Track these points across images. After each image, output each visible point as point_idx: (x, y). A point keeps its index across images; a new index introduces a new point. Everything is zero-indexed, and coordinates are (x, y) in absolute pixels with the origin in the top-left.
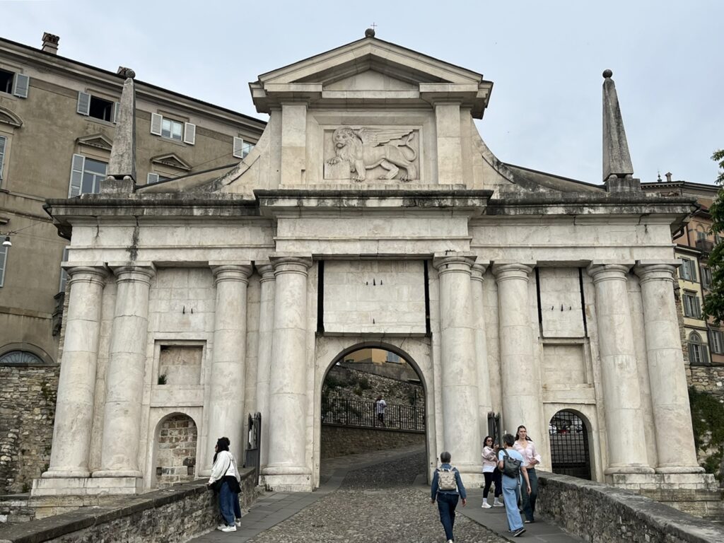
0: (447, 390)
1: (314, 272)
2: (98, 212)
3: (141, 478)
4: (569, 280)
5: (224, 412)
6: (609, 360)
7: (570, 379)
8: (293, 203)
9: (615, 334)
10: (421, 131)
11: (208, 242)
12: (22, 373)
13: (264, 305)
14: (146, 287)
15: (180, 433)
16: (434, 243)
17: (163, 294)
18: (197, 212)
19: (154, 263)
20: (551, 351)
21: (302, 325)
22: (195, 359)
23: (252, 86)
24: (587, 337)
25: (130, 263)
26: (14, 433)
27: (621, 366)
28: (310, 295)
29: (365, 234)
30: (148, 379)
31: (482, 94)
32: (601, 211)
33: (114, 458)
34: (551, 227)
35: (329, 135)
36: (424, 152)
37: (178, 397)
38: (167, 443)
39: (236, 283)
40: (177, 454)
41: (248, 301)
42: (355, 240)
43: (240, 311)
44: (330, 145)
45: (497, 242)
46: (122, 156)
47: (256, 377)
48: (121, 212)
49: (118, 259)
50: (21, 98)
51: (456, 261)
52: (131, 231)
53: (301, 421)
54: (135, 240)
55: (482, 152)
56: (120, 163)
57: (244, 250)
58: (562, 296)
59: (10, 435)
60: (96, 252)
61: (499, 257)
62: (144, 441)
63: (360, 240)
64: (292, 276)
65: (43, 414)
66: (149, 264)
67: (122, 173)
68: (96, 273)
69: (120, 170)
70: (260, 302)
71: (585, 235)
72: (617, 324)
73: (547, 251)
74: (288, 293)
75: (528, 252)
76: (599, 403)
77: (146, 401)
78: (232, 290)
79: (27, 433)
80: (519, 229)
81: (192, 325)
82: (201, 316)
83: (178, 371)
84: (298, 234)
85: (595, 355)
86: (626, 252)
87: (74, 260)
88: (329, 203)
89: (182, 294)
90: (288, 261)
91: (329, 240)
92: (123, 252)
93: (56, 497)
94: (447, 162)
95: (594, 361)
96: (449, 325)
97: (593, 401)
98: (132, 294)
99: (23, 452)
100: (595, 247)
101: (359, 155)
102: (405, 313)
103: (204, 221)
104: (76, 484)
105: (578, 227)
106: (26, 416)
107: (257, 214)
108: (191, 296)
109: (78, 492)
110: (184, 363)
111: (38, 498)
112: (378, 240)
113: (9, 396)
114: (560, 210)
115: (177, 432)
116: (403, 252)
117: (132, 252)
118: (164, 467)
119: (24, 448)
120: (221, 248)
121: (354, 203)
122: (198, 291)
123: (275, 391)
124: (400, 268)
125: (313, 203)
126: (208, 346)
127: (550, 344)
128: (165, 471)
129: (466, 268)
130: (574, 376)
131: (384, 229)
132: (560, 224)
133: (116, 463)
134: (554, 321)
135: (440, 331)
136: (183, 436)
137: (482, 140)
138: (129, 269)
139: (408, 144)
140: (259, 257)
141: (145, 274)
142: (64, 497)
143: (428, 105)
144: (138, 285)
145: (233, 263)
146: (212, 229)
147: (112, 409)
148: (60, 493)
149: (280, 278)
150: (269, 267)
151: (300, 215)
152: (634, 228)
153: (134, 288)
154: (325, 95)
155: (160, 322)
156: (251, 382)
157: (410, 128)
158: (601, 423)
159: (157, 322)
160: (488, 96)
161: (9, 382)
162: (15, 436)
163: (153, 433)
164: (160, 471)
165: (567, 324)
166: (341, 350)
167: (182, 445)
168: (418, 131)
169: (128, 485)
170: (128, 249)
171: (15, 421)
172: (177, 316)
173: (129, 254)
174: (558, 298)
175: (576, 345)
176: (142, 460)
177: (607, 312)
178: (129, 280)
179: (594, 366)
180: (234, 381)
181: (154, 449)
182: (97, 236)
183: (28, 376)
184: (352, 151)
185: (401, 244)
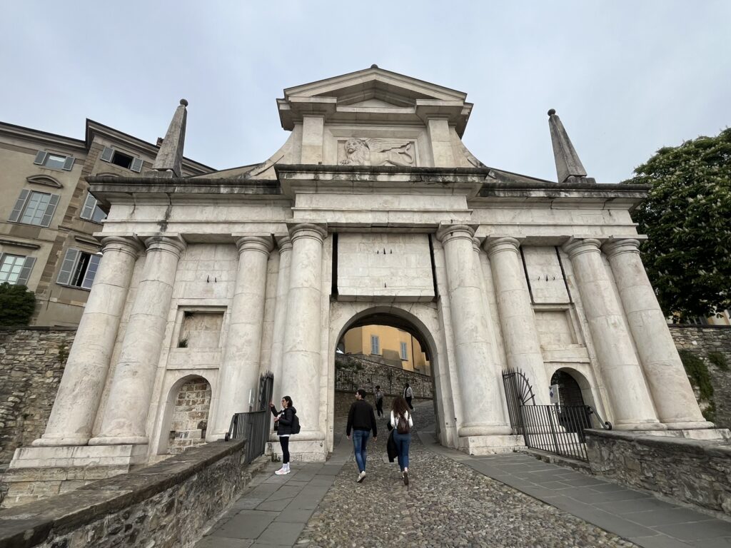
0: (462, 348)
1: (329, 242)
2: (133, 189)
3: (147, 444)
4: (548, 256)
5: (236, 373)
6: (600, 322)
7: (559, 341)
8: (311, 176)
9: (603, 297)
10: (416, 143)
11: (233, 218)
12: (42, 336)
13: (282, 273)
14: (174, 258)
15: (197, 396)
16: (439, 215)
17: (191, 265)
18: (223, 190)
19: (182, 235)
20: (540, 317)
21: (317, 286)
22: (217, 324)
23: (280, 102)
24: (572, 304)
25: (158, 234)
26: (17, 396)
27: (615, 325)
28: (325, 262)
29: (376, 206)
30: (167, 342)
31: (465, 112)
32: (575, 195)
33: (114, 423)
34: (532, 210)
35: (341, 146)
36: (420, 157)
37: (195, 360)
38: (184, 406)
39: (257, 253)
40: (193, 417)
41: (267, 272)
42: (368, 211)
43: (260, 277)
44: (343, 152)
45: (489, 221)
46: (167, 155)
47: (272, 338)
48: (155, 190)
49: (149, 231)
50: (136, 172)
51: (460, 229)
52: (164, 209)
53: (314, 380)
54: (167, 216)
55: (467, 157)
56: (164, 160)
57: (266, 225)
58: (545, 269)
59: (11, 399)
60: (129, 225)
61: (493, 232)
62: (155, 404)
63: (371, 211)
64: (308, 241)
65: (55, 377)
66: (176, 235)
67: (165, 167)
68: (127, 244)
69: (164, 164)
70: (278, 272)
71: (561, 216)
72: (602, 289)
73: (533, 228)
74: (304, 256)
75: (517, 229)
76: (594, 361)
77: (162, 364)
78: (253, 259)
79: (34, 397)
80: (506, 211)
81: (215, 293)
82: (223, 285)
83: (199, 335)
84: (314, 206)
85: (582, 318)
86: (598, 230)
87: (108, 231)
88: (343, 177)
89: (208, 266)
90: (305, 228)
91: (343, 211)
92: (155, 225)
93: (36, 469)
94: (441, 158)
95: (582, 324)
96: (459, 286)
97: (587, 360)
98: (158, 263)
99: (25, 417)
100: (572, 226)
101: (367, 157)
102: (414, 278)
103: (230, 200)
104: (64, 453)
105: (554, 211)
106: (36, 379)
107: (278, 193)
108: (217, 267)
109: (63, 463)
110: (207, 328)
111: (15, 471)
112: (388, 212)
113: (24, 359)
114: (541, 194)
115: (194, 395)
116: (412, 222)
117: (162, 226)
118: (178, 431)
119: (28, 412)
120: (244, 223)
121: (366, 177)
122: (223, 263)
123: (288, 350)
124: (407, 240)
125: (328, 177)
126: (228, 311)
127: (541, 310)
128: (178, 435)
129: (468, 235)
130: (562, 338)
131: (392, 203)
132: (539, 208)
133: (116, 428)
134: (542, 289)
135: (449, 293)
136: (200, 399)
137: (465, 148)
138: (157, 239)
139: (406, 152)
140: (280, 230)
141: (174, 245)
142: (45, 469)
143: (421, 122)
144: (164, 254)
145: (254, 234)
146: (238, 208)
147: (121, 371)
148: (43, 465)
149: (297, 243)
150: (288, 238)
151: (316, 191)
152: (599, 212)
153: (161, 256)
154: (339, 109)
155: (185, 289)
156: (267, 344)
157: (407, 141)
158: (599, 380)
159: (182, 290)
160: (469, 113)
161: (28, 344)
162: (17, 400)
163: (166, 396)
164: (173, 434)
165: (554, 293)
166: (354, 314)
167: (198, 408)
168: (412, 143)
169: (123, 454)
170: (159, 223)
171: (22, 384)
172: (201, 285)
173: (159, 227)
174: (542, 270)
175: (561, 310)
176: (150, 424)
177: (592, 279)
178: (156, 249)
179: (583, 328)
180: (249, 342)
181: (167, 412)
182: (133, 212)
183: (47, 339)
184: (361, 154)
185: (409, 215)
